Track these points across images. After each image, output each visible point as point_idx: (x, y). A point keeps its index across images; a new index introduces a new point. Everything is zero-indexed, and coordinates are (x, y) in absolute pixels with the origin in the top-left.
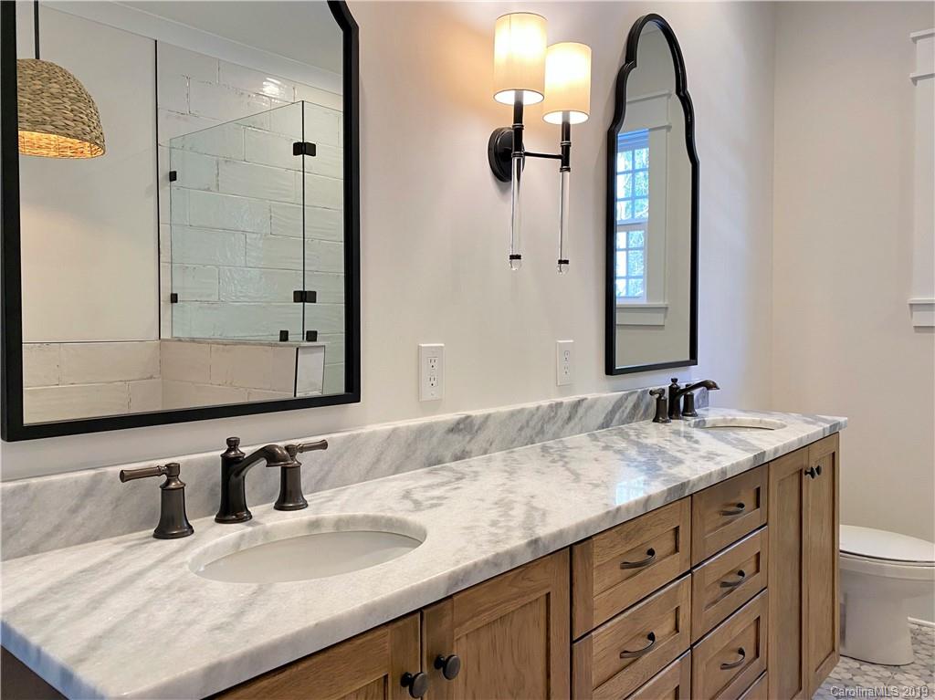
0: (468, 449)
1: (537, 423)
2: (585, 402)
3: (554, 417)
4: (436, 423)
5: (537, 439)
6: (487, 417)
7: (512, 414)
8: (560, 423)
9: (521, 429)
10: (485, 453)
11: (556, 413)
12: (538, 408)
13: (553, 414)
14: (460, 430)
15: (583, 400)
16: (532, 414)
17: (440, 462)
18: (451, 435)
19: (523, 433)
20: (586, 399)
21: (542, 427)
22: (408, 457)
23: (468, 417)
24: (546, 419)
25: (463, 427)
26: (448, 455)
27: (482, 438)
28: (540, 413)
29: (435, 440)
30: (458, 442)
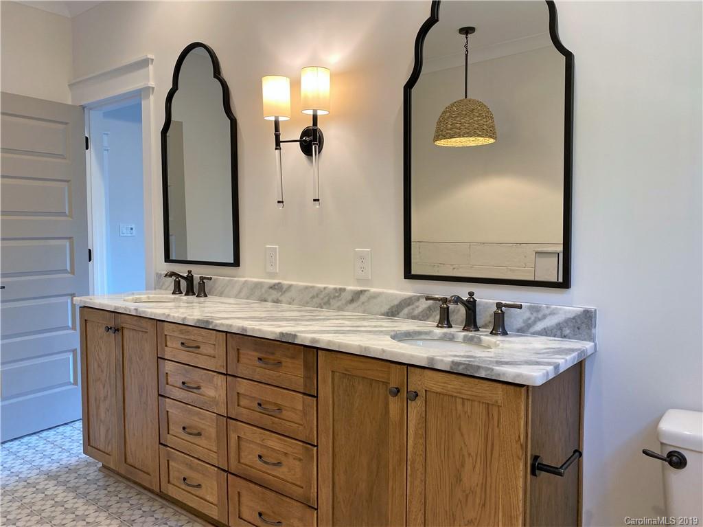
0: (280, 299)
1: (325, 297)
2: (367, 293)
3: (338, 297)
4: (264, 282)
5: (324, 307)
6: (290, 286)
7: (307, 288)
8: (343, 302)
9: (313, 297)
10: (290, 304)
11: (340, 294)
12: (325, 288)
13: (337, 294)
14: (275, 289)
15: (365, 291)
16: (321, 291)
17: (266, 301)
18: (271, 290)
19: (314, 300)
20: (368, 291)
21: (329, 300)
22: (252, 294)
23: (279, 283)
24: (332, 296)
25: (276, 287)
26: (270, 299)
27: (288, 295)
28: (326, 291)
29: (263, 290)
30: (275, 294)
